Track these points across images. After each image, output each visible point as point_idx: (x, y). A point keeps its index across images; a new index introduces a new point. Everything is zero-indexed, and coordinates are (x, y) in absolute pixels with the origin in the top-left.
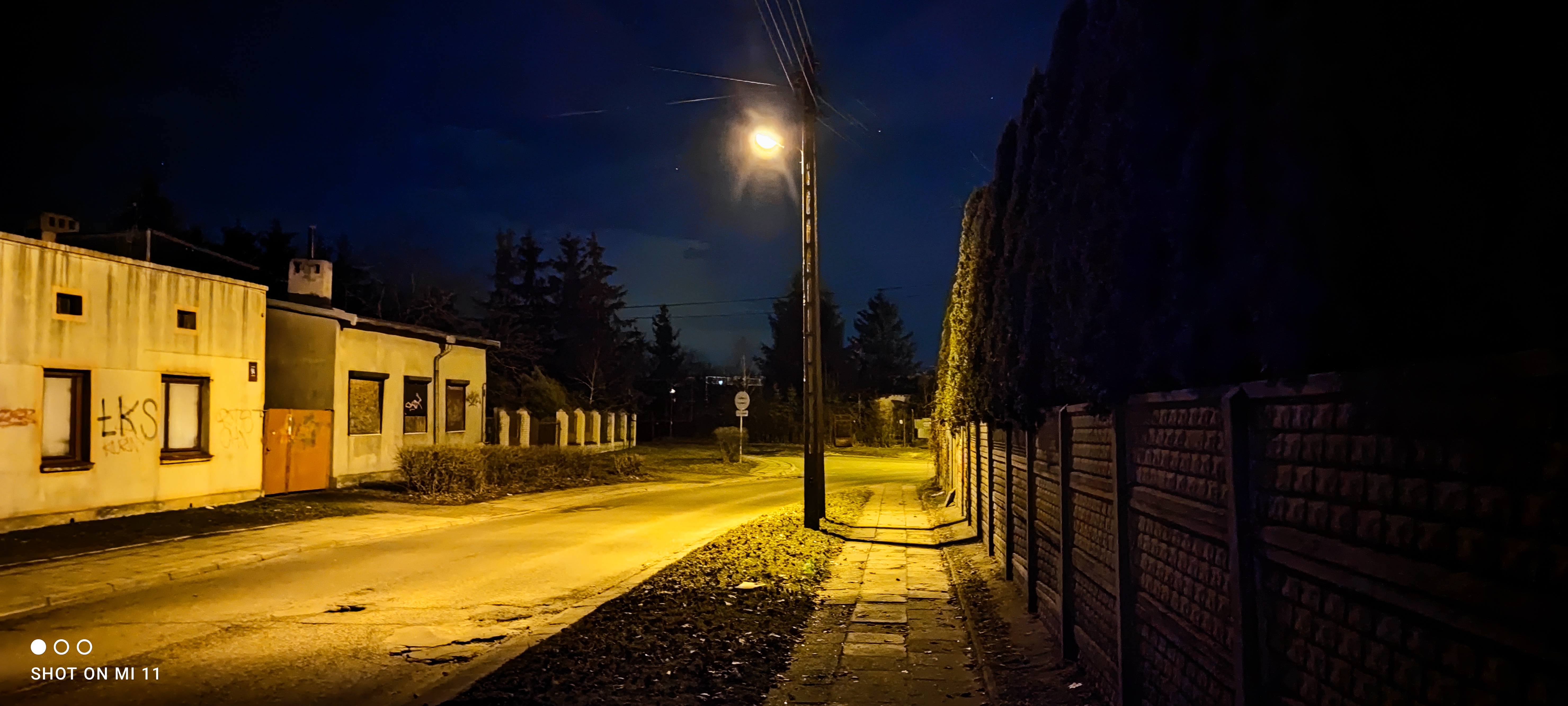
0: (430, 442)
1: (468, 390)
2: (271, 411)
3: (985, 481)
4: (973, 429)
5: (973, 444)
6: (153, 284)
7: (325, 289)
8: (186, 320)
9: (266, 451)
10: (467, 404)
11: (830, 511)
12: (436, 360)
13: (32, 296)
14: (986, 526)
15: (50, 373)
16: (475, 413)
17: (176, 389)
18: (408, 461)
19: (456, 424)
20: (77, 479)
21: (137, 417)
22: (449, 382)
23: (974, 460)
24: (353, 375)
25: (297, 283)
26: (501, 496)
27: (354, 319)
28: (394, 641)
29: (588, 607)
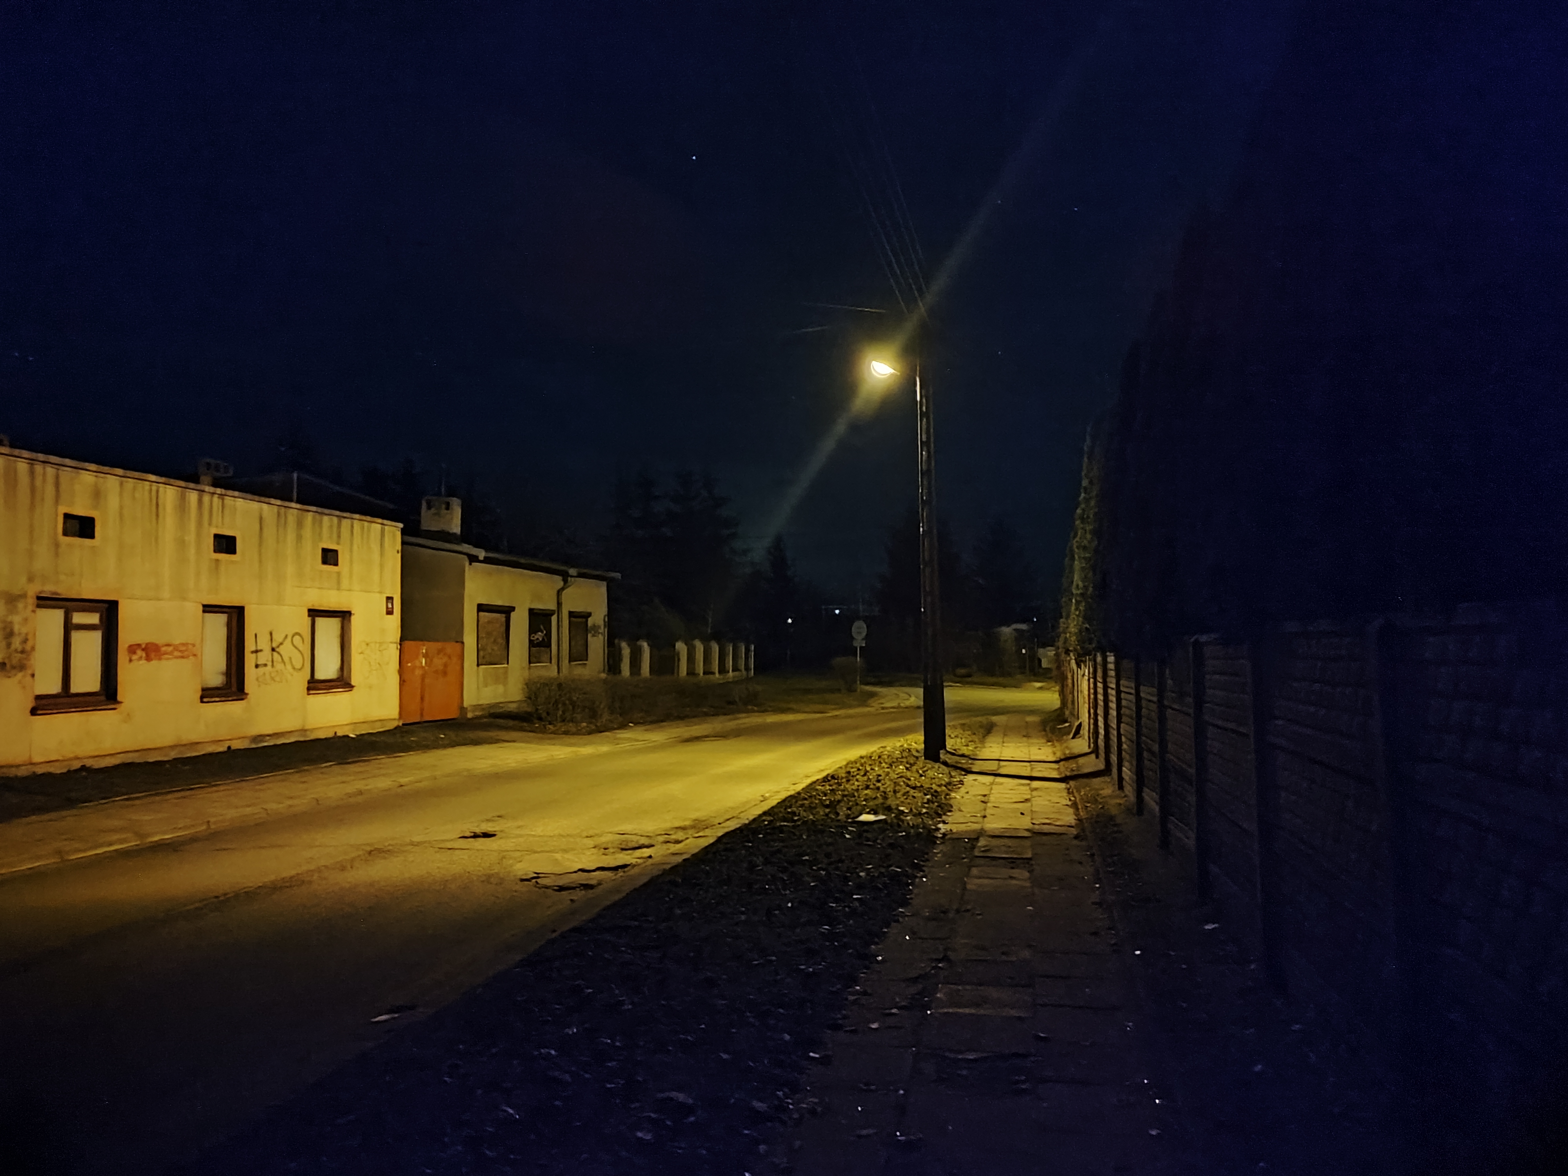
0: (553, 672)
1: (590, 621)
2: (407, 643)
3: (1113, 713)
4: (1099, 659)
5: (1099, 675)
6: (300, 524)
7: (456, 527)
8: (329, 557)
9: (402, 682)
10: (589, 635)
11: (950, 744)
12: (559, 593)
13: (191, 538)
14: (1114, 758)
15: (208, 609)
16: (597, 644)
17: (320, 622)
18: (533, 690)
19: (579, 655)
20: (233, 708)
21: (286, 650)
22: (572, 614)
23: (1100, 690)
24: (481, 608)
25: (429, 521)
26: (623, 726)
27: (482, 554)
28: (525, 867)
29: (710, 837)
